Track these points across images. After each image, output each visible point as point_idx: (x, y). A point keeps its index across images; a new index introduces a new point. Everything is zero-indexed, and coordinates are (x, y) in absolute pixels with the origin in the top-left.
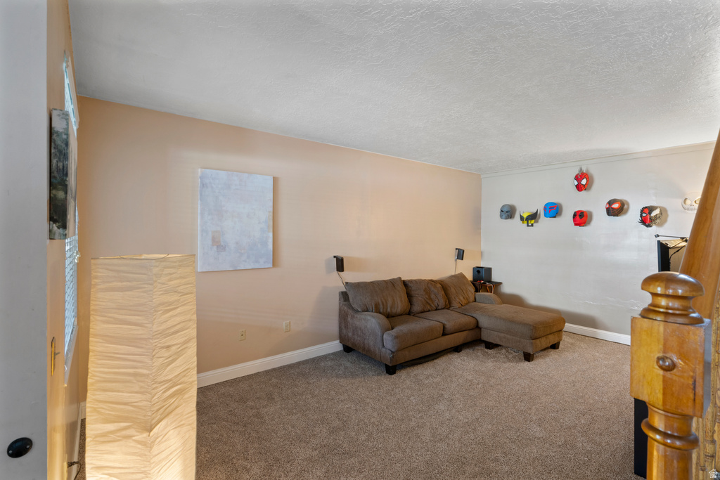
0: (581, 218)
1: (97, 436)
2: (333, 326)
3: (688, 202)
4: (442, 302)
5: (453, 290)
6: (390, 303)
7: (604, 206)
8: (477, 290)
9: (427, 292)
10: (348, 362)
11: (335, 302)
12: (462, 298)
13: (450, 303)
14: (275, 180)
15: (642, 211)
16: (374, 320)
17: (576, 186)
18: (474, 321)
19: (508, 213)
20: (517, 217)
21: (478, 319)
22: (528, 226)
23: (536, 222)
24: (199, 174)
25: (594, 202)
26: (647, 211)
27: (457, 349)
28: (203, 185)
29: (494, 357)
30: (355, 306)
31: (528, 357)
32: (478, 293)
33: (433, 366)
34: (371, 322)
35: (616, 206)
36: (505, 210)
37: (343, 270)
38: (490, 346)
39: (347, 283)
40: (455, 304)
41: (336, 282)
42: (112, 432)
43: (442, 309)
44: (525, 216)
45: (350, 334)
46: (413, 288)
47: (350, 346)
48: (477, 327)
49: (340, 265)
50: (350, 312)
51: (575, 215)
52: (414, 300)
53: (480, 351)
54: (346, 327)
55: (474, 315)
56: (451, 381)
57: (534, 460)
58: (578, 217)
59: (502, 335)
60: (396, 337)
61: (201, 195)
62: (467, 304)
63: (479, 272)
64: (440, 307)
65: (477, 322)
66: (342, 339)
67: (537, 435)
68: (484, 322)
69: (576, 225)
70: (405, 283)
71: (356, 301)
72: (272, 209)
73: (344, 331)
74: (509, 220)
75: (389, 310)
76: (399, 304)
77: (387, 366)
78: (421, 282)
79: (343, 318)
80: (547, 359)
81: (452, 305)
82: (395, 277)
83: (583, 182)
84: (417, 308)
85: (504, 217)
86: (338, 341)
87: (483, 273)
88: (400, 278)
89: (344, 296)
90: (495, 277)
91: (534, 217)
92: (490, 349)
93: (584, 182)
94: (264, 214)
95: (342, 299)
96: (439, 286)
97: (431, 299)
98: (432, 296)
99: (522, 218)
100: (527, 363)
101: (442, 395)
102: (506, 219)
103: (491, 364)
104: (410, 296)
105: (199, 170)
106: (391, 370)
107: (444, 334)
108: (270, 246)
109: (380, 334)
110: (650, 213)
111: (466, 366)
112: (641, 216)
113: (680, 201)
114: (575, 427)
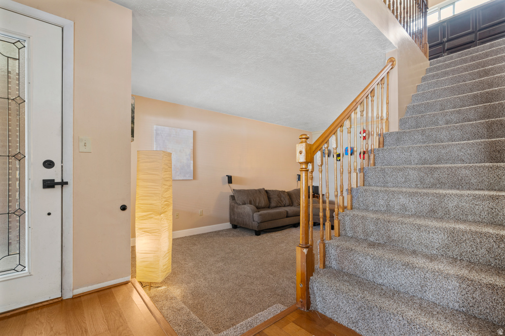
1: (140, 217)
2: (226, 214)
4: (288, 202)
6: (258, 201)
9: (279, 196)
10: (235, 232)
11: (227, 202)
14: (194, 132)
16: (248, 208)
20: (332, 155)
22: (337, 160)
24: (155, 129)
27: (295, 226)
28: (157, 134)
30: (238, 202)
31: (333, 228)
34: (248, 209)
37: (231, 183)
39: (234, 190)
41: (228, 190)
42: (145, 216)
43: (288, 206)
45: (236, 218)
46: (271, 194)
47: (236, 224)
49: (230, 180)
50: (236, 205)
52: (272, 200)
54: (234, 214)
60: (260, 215)
61: (156, 139)
64: (286, 205)
66: (231, 221)
70: (267, 192)
71: (239, 199)
72: (192, 148)
73: (233, 217)
75: (257, 204)
76: (263, 201)
77: (256, 231)
78: (276, 191)
79: (232, 210)
82: (261, 188)
84: (273, 204)
85: (324, 156)
86: (229, 223)
88: (264, 189)
89: (233, 197)
93: (364, 135)
94: (189, 151)
95: (231, 199)
96: (286, 193)
97: (281, 200)
100: (332, 230)
104: (269, 198)
105: (155, 126)
106: (258, 233)
107: (287, 217)
108: (192, 168)
109: (251, 214)
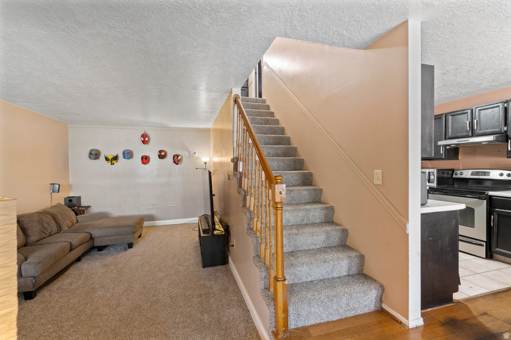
0: (145, 160)
3: (191, 153)
4: (54, 228)
5: (60, 217)
7: (157, 154)
8: (77, 214)
9: (41, 222)
12: (69, 222)
13: (60, 228)
15: (174, 157)
17: (142, 141)
18: (89, 235)
19: (95, 155)
20: (102, 158)
21: (91, 233)
22: (111, 164)
23: (117, 162)
25: (151, 151)
26: (176, 157)
27: (78, 260)
29: (108, 254)
31: (130, 246)
32: (78, 216)
33: (68, 277)
35: (163, 154)
36: (93, 153)
38: (100, 249)
40: (65, 228)
43: (55, 234)
44: (110, 158)
46: (25, 222)
48: (92, 238)
51: (142, 158)
52: (29, 232)
53: (95, 254)
55: (87, 231)
56: (92, 278)
57: (169, 284)
58: (144, 159)
59: (112, 238)
62: (72, 226)
63: (70, 201)
64: (53, 233)
65: (91, 234)
67: (163, 276)
68: (96, 233)
69: (143, 163)
74: (96, 161)
80: (140, 243)
81: (62, 229)
83: (145, 139)
85: (93, 158)
87: (74, 201)
90: (84, 203)
91: (116, 158)
92: (102, 251)
93: (147, 139)
97: (44, 228)
98: (45, 225)
99: (107, 159)
100: (131, 249)
101: (94, 288)
102: (95, 159)
103: (111, 258)
107: (71, 250)
110: (177, 158)
111: (93, 266)
112: (174, 159)
113: (188, 153)
114: (174, 265)
